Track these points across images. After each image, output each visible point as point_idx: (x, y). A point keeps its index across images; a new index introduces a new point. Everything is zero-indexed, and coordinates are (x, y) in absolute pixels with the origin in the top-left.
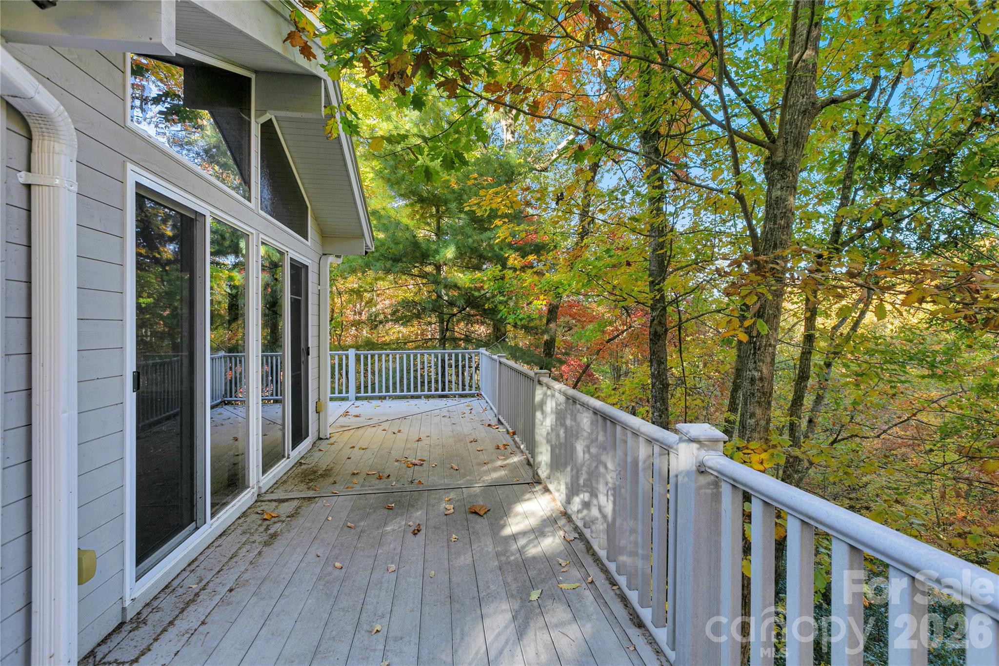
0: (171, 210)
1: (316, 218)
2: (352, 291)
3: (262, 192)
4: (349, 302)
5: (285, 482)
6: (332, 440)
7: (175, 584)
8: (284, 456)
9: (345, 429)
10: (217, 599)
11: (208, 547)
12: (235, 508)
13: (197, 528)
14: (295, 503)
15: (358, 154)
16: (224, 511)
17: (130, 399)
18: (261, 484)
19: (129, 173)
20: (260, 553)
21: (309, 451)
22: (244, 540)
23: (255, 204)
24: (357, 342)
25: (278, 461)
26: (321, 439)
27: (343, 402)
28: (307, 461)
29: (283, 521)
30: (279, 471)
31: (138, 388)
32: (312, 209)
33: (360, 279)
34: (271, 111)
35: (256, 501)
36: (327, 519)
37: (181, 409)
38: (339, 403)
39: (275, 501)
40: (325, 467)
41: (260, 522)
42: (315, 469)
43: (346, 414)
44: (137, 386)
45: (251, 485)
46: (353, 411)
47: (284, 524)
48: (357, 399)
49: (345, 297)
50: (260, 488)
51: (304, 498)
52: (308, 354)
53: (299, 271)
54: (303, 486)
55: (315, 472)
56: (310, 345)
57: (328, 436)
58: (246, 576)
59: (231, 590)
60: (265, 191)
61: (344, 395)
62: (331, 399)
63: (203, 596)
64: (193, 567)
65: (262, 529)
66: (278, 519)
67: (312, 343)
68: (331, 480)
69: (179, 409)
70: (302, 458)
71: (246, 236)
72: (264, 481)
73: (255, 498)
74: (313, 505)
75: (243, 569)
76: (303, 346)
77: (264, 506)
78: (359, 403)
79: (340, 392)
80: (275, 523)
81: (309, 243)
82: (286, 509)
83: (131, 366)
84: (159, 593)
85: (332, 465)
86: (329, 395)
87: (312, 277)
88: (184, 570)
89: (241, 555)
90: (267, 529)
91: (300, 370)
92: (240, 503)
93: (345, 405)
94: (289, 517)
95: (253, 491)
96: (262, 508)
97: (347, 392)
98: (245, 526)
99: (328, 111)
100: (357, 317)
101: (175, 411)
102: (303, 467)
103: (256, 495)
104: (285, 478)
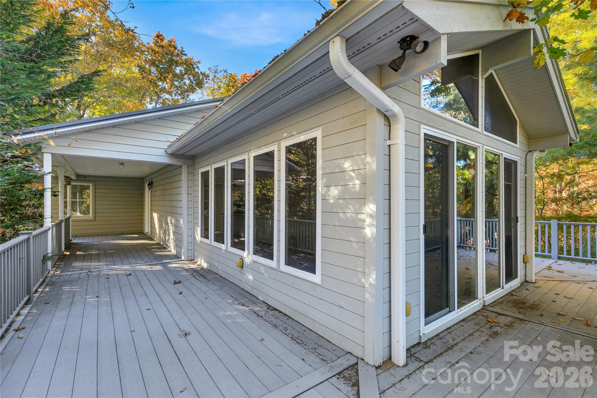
0: (430, 140)
1: (523, 127)
2: (553, 175)
3: (485, 120)
4: (550, 183)
5: (501, 303)
6: (537, 285)
7: (441, 335)
8: (499, 287)
9: (549, 279)
10: (463, 354)
11: (456, 324)
12: (470, 308)
13: (450, 312)
14: (510, 319)
15: (561, 67)
16: (464, 307)
17: (422, 237)
18: (485, 299)
19: (422, 130)
20: (487, 340)
21: (518, 288)
22: (477, 328)
23: (481, 128)
24: (558, 215)
25: (496, 288)
26: (526, 281)
27: (546, 260)
28: (517, 294)
29: (502, 327)
30: (497, 295)
31: (425, 233)
32: (520, 122)
33: (561, 165)
34: (491, 68)
35: (482, 309)
36: (536, 338)
37: (442, 245)
38: (542, 259)
39: (495, 312)
40: (532, 302)
41: (486, 322)
42: (524, 301)
43: (549, 268)
44: (425, 232)
45: (479, 298)
46: (555, 267)
47: (502, 329)
48: (559, 258)
49: (547, 180)
50: (484, 301)
51: (517, 318)
52: (517, 221)
53: (510, 165)
54: (514, 310)
55: (524, 303)
56: (518, 215)
57: (534, 281)
58: (479, 349)
59: (471, 353)
60: (487, 119)
61: (546, 253)
62: (537, 256)
63: (456, 348)
64: (449, 331)
65: (488, 326)
66: (498, 324)
67: (520, 214)
68: (539, 312)
69: (441, 245)
70: (512, 291)
71: (475, 150)
72: (487, 298)
73: (481, 307)
74: (524, 325)
75: (477, 344)
76: (513, 216)
77: (488, 313)
78: (560, 262)
79: (543, 251)
80: (496, 326)
81: (518, 146)
82: (503, 320)
83: (422, 223)
84: (434, 336)
85: (538, 302)
86: (534, 253)
87: (520, 168)
88: (445, 330)
89: (476, 336)
90: (491, 327)
91: (511, 232)
92: (473, 306)
93: (548, 262)
94: (505, 326)
95: (480, 301)
96: (487, 314)
97: (550, 252)
98: (476, 321)
99: (537, 49)
100: (558, 195)
101: (439, 246)
102: (514, 297)
103: (482, 305)
104: (501, 300)
